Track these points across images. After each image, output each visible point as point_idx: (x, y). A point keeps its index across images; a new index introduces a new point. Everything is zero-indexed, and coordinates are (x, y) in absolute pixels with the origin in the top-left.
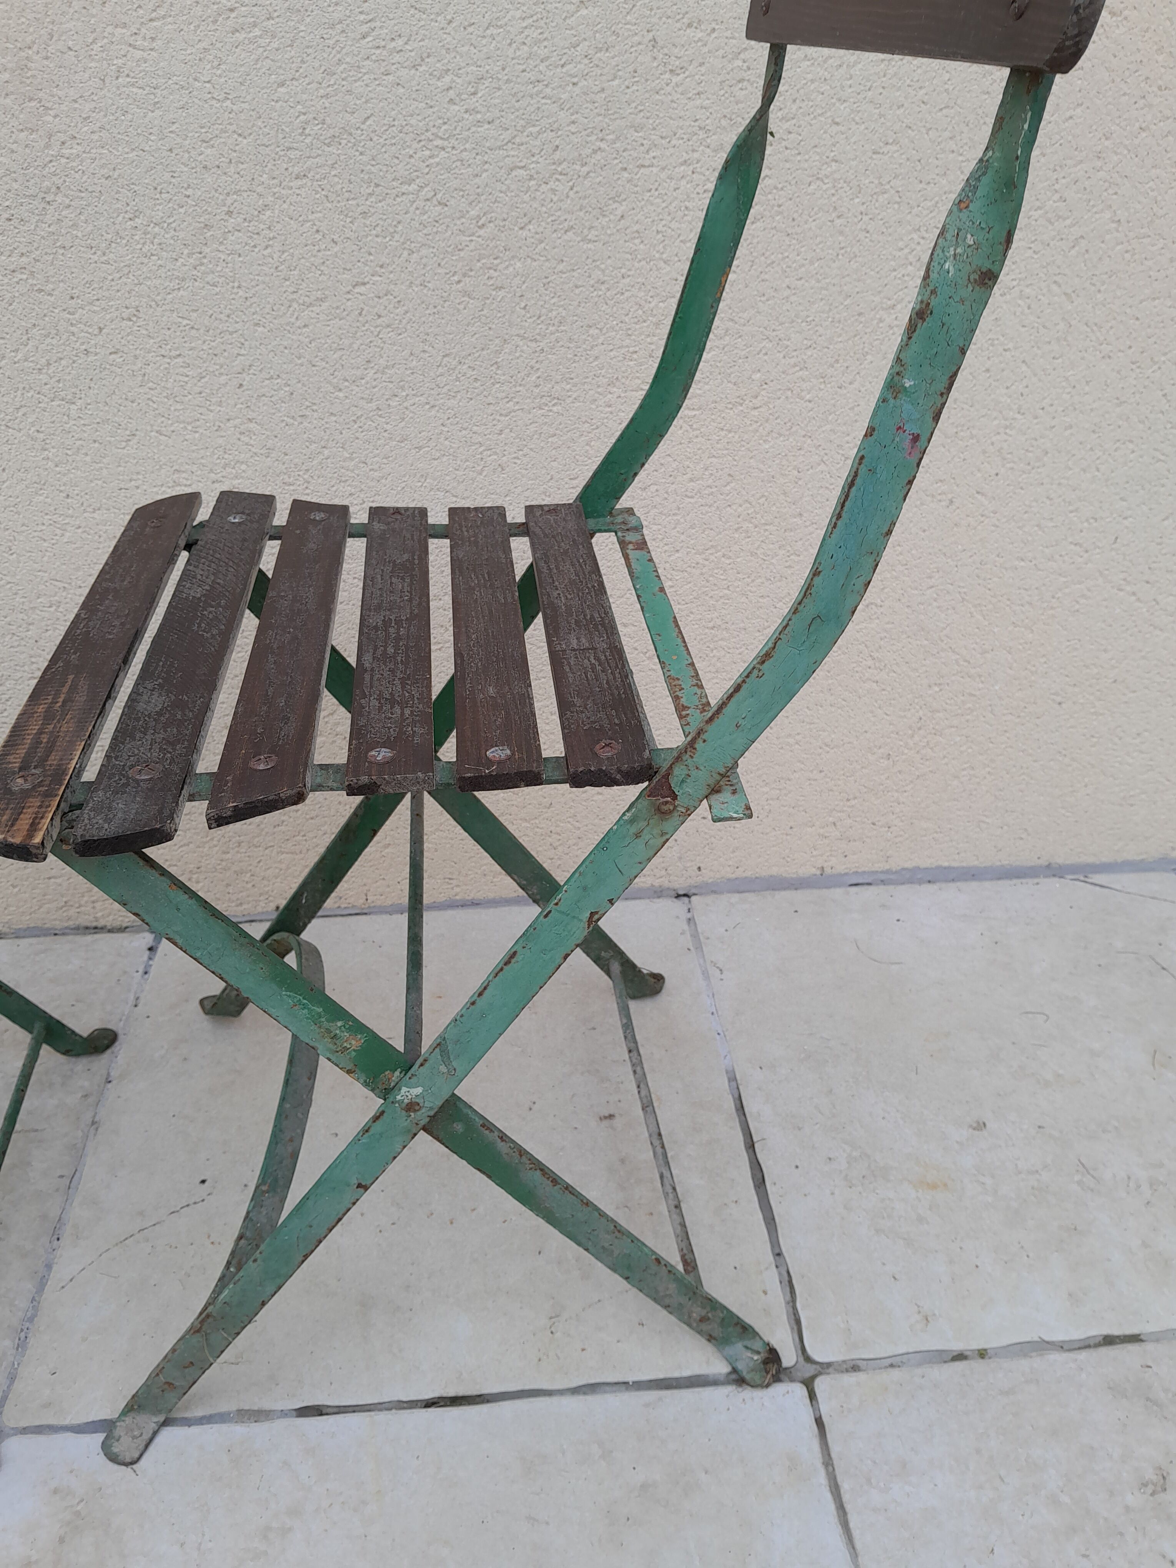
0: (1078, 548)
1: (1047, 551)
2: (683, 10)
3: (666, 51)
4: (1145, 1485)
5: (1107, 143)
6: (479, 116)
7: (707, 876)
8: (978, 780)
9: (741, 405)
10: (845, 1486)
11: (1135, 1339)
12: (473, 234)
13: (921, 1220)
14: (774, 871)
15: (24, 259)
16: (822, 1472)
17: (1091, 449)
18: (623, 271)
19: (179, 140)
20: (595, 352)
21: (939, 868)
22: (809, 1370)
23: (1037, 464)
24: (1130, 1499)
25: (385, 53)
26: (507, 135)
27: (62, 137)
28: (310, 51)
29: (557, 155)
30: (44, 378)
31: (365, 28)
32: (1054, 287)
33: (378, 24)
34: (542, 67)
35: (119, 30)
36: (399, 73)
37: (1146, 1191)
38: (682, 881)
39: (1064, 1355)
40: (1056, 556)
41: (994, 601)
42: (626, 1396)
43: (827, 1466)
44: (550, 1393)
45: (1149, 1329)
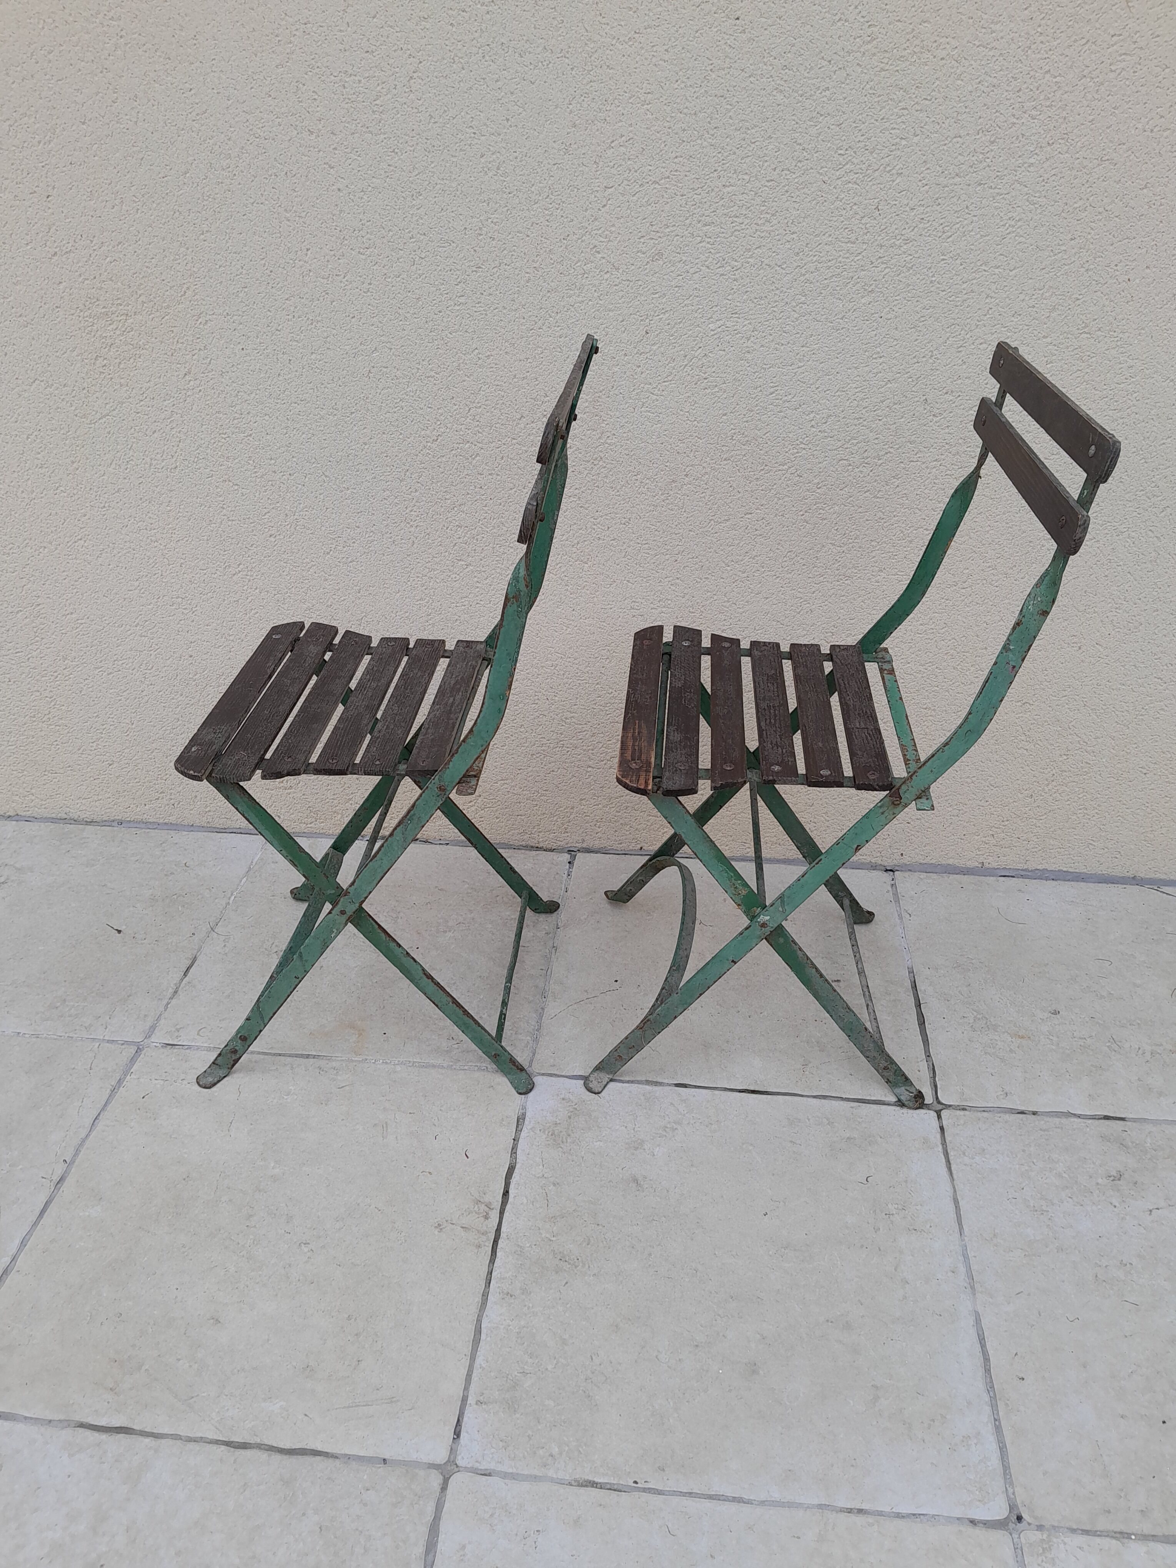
0: (1160, 680)
1: (1139, 681)
2: (944, 386)
3: (932, 405)
4: (1110, 1177)
6: (826, 434)
7: (906, 860)
8: (1089, 817)
10: (952, 1154)
12: (814, 492)
13: (1011, 1051)
14: (951, 862)
15: (577, 491)
16: (941, 1146)
17: (1170, 624)
18: (895, 513)
19: (667, 439)
20: (873, 554)
21: (1059, 871)
22: (940, 1107)
23: (1135, 630)
24: (1100, 1181)
25: (781, 402)
26: (840, 444)
27: (609, 434)
29: (866, 454)
31: (772, 390)
32: (1150, 533)
33: (780, 388)
34: (864, 411)
35: (647, 386)
36: (787, 412)
37: (1148, 1056)
38: (890, 861)
39: (1080, 1120)
40: (1146, 685)
41: (1104, 707)
42: (842, 1103)
43: (943, 1145)
44: (802, 1096)
45: (1131, 1116)
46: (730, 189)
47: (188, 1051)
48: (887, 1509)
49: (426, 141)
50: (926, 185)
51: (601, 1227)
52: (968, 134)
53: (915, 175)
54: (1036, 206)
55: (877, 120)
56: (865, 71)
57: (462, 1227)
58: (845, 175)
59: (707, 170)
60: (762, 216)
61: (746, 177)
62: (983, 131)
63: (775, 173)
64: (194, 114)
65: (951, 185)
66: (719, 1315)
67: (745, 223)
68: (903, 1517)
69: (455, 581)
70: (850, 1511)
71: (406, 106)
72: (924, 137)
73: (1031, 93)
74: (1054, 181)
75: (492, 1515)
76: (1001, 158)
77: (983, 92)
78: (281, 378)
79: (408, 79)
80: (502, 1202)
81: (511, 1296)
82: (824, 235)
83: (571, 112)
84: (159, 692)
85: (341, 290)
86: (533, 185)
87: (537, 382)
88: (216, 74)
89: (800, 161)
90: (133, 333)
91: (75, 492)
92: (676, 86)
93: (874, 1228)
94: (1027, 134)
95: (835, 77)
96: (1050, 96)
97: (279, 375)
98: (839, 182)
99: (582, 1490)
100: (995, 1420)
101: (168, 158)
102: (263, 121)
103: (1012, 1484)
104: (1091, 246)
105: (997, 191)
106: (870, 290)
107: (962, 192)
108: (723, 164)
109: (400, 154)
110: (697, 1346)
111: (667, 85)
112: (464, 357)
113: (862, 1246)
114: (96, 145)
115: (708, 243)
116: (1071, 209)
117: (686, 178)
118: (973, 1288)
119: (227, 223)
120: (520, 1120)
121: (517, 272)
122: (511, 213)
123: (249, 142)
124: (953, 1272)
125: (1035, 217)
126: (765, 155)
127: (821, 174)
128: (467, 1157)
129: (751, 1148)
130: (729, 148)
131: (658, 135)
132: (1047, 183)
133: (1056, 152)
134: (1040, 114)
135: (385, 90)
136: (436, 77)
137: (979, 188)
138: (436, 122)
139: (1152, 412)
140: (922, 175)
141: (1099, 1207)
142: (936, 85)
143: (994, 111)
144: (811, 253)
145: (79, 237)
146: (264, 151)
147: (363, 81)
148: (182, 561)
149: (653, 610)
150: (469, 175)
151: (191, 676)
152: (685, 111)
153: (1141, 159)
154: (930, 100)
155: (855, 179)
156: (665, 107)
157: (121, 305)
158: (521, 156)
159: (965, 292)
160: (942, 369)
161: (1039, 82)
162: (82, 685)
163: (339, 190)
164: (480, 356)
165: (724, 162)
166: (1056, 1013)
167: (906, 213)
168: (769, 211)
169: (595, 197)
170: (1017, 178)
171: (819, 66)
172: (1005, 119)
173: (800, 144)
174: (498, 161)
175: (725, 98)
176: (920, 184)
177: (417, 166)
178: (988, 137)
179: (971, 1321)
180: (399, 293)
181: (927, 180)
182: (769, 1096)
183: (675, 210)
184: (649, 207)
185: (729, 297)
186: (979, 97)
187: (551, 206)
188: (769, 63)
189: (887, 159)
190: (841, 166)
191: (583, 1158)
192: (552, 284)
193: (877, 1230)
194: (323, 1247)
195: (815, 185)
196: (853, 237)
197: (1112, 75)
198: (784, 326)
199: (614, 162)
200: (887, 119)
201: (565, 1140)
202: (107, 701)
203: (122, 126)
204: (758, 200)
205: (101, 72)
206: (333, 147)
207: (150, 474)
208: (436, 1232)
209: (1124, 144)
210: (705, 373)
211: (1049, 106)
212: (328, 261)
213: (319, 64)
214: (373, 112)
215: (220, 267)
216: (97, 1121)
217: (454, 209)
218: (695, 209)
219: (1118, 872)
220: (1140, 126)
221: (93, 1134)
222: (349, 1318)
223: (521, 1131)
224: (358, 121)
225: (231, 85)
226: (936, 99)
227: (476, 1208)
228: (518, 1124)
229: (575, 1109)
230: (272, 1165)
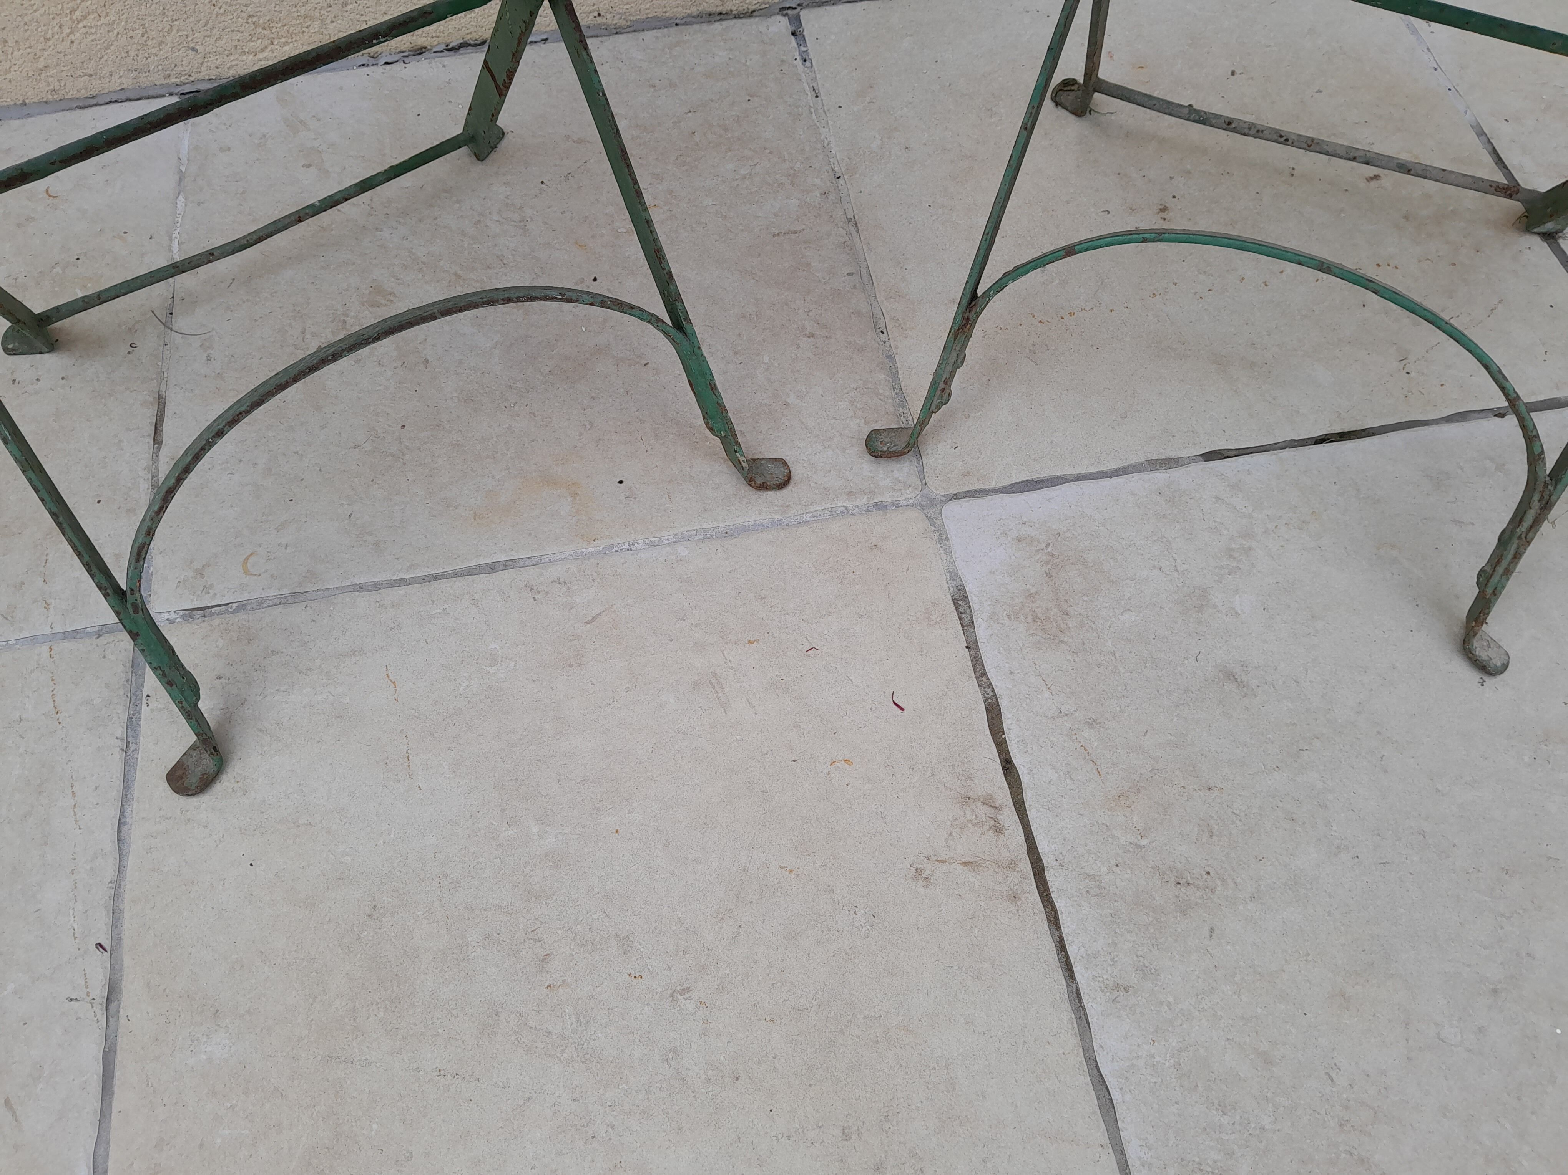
44: (1428, 423)
47: (242, 616)
51: (1216, 793)
57: (965, 864)
66: (1502, 915)
80: (1010, 787)
81: (1126, 990)
110: (1495, 991)
120: (961, 604)
128: (902, 709)
182: (1376, 439)
191: (1113, 653)
201: (1063, 626)
208: (921, 890)
216: (125, 828)
221: (132, 862)
222: (846, 1134)
223: (973, 627)
227: (970, 816)
228: (959, 614)
229: (1052, 555)
230: (535, 830)
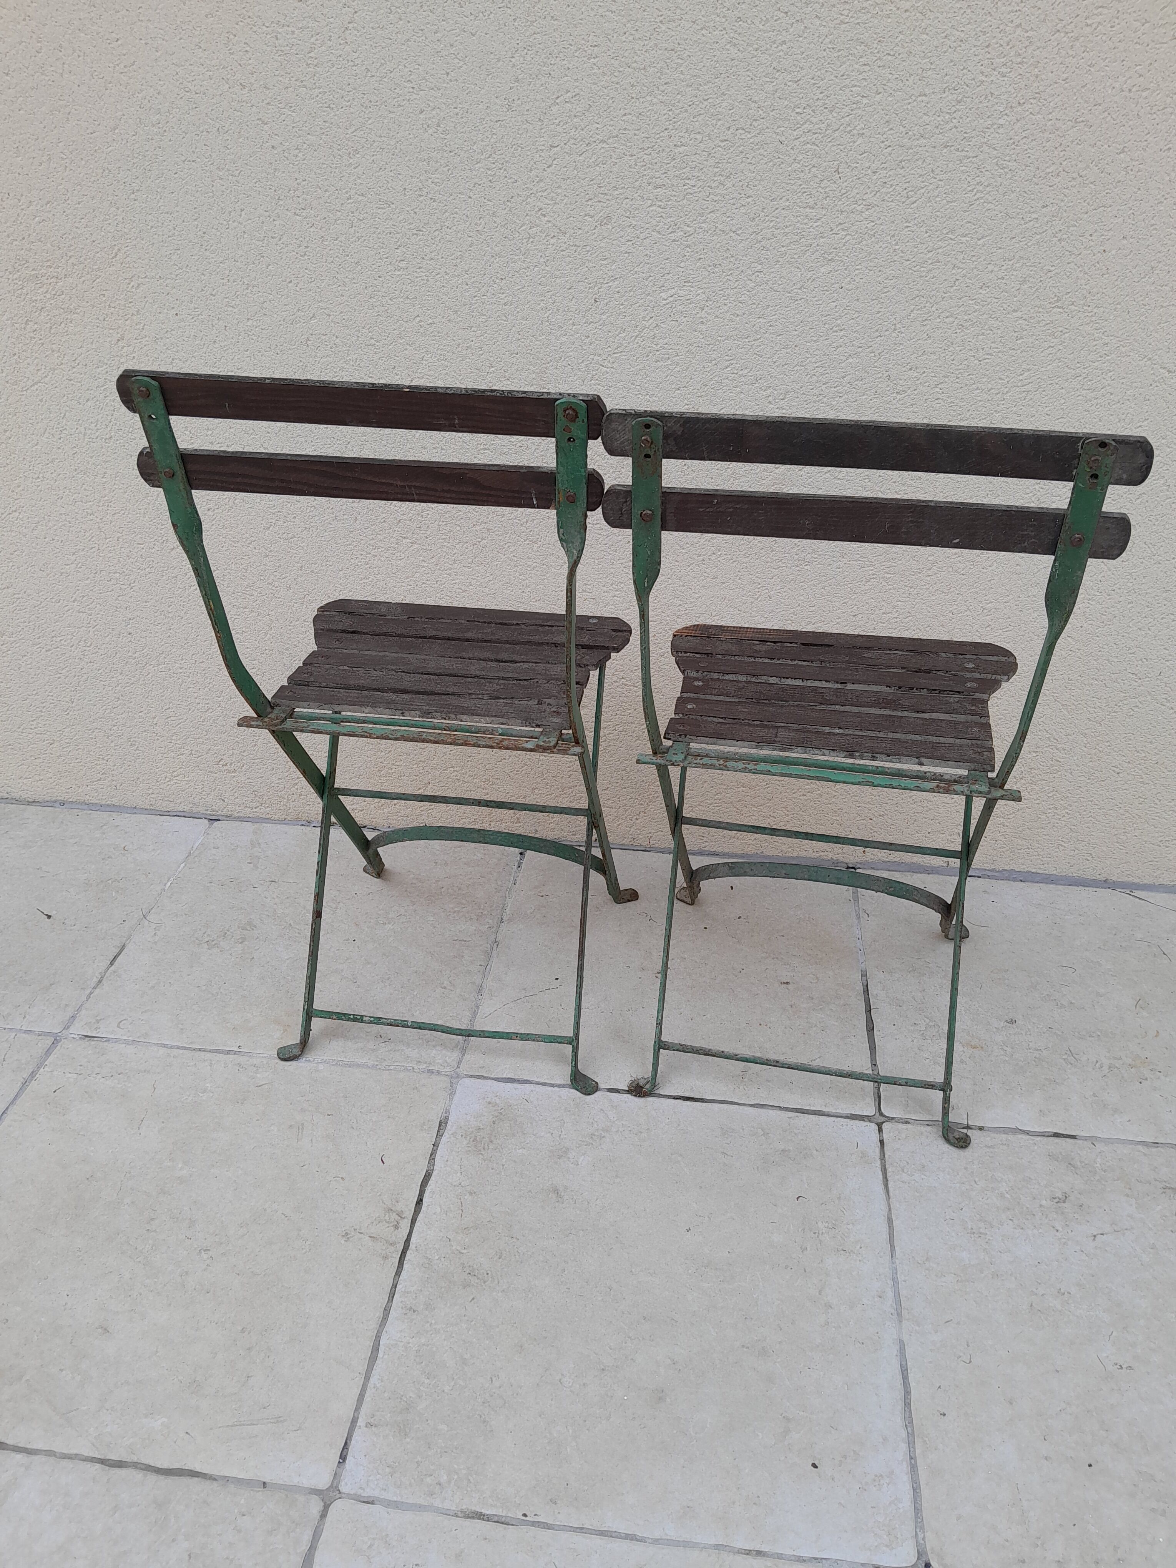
0: (1134, 676)
1: (1113, 676)
2: (908, 362)
3: (895, 382)
4: (1054, 1198)
5: (1163, 441)
6: (784, 411)
7: (869, 858)
9: (920, 573)
10: (889, 1170)
11: (1073, 1137)
12: (771, 472)
13: (962, 1061)
16: (879, 1162)
17: (1146, 617)
21: (1028, 872)
22: (882, 1119)
23: (1108, 623)
24: (1044, 1202)
25: (737, 376)
28: (695, 373)
30: (523, 529)
33: (735, 362)
34: (823, 387)
35: (596, 357)
36: (743, 387)
37: (1105, 1069)
38: (852, 858)
39: (1028, 1137)
40: (1119, 680)
41: (1076, 703)
42: (779, 1112)
43: (881, 1160)
44: (739, 1104)
45: (1083, 1134)
46: (682, 149)
47: (106, 1044)
48: (788, 1552)
49: (362, 95)
50: (890, 146)
51: (515, 1240)
52: (933, 93)
53: (877, 136)
54: (1006, 170)
55: (837, 77)
56: (824, 24)
57: (371, 1237)
58: (804, 135)
59: (657, 128)
60: (715, 179)
61: (699, 137)
62: (949, 89)
63: (729, 132)
64: (122, 66)
65: (916, 146)
66: (629, 1337)
67: (698, 185)
68: (805, 1561)
69: (400, 560)
70: (748, 1552)
71: (341, 59)
72: (886, 95)
73: (1001, 48)
74: (1024, 143)
75: (370, 1547)
76: (969, 119)
77: (950, 47)
78: (216, 345)
79: (343, 30)
80: (415, 1211)
81: (414, 1311)
82: (781, 199)
83: (514, 66)
84: (99, 670)
85: (277, 254)
86: (475, 143)
87: (482, 352)
88: (143, 24)
89: (756, 120)
90: (63, 296)
91: (8, 461)
92: (624, 39)
93: (801, 1248)
94: (996, 93)
95: (792, 30)
96: (1020, 52)
97: (215, 342)
98: (797, 143)
99: (468, 1522)
100: (911, 1458)
101: (95, 112)
102: (193, 74)
103: (922, 1528)
104: (1065, 214)
105: (964, 154)
106: (830, 258)
107: (927, 154)
108: (674, 123)
109: (335, 109)
110: (603, 1370)
111: (615, 37)
112: (405, 325)
113: (787, 1267)
114: (21, 99)
115: (659, 206)
116: (1043, 174)
117: (636, 137)
118: (899, 1315)
119: (158, 181)
120: (442, 1124)
121: (459, 235)
122: (452, 173)
123: (180, 97)
124: (880, 1297)
125: (1005, 183)
126: (719, 113)
127: (778, 134)
128: (383, 1163)
129: (680, 1159)
130: (680, 105)
131: (605, 91)
132: (1017, 145)
133: (1027, 113)
134: (1010, 72)
135: (319, 42)
136: (373, 28)
137: (945, 151)
138: (373, 76)
139: (1128, 392)
140: (885, 136)
141: (1040, 1231)
142: (899, 39)
143: (962, 68)
144: (767, 219)
145: (7, 196)
146: (194, 106)
147: (296, 32)
148: (119, 535)
149: (606, 594)
150: (408, 132)
151: (130, 654)
152: (634, 65)
153: (1118, 121)
154: (894, 55)
155: (813, 140)
156: (613, 61)
157: (51, 267)
158: (461, 112)
159: (930, 262)
160: (905, 344)
161: (1010, 37)
162: (20, 662)
163: (273, 147)
164: (422, 323)
165: (675, 120)
166: (1013, 1022)
167: (868, 177)
168: (723, 173)
169: (540, 156)
170: (986, 140)
171: (775, 18)
172: (973, 77)
173: (755, 102)
174: (438, 118)
175: (676, 52)
176: (882, 145)
177: (353, 122)
178: (955, 96)
179: (895, 1351)
180: (337, 256)
181: (889, 141)
182: (704, 1104)
183: (623, 171)
184: (597, 168)
185: (682, 265)
186: (945, 52)
187: (494, 166)
188: (722, 15)
189: (847, 119)
190: (798, 126)
191: (503, 1165)
192: (496, 249)
193: (804, 1250)
194: (224, 1254)
195: (771, 145)
196: (811, 201)
197: (1088, 30)
198: (740, 296)
199: (559, 119)
200: (848, 75)
201: (487, 1147)
202: (47, 678)
203: (47, 78)
204: (712, 162)
205: (24, 20)
206: (266, 102)
207: (84, 444)
208: (343, 1242)
209: (1100, 105)
210: (657, 345)
211: (1020, 63)
212: (263, 222)
213: (251, 15)
214: (307, 65)
215: (152, 227)
217: (393, 168)
218: (645, 170)
219: (1089, 874)
220: (1117, 85)
222: (243, 1331)
223: (442, 1136)
224: (292, 74)
225: (160, 36)
226: (899, 54)
227: (387, 1217)
228: (439, 1128)
229: (501, 1114)
230: (180, 1166)
